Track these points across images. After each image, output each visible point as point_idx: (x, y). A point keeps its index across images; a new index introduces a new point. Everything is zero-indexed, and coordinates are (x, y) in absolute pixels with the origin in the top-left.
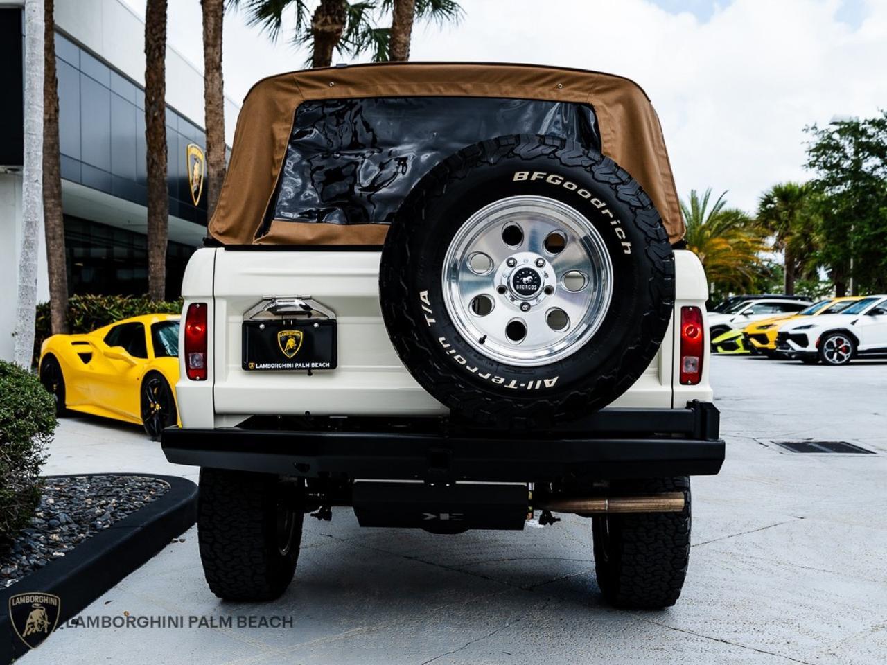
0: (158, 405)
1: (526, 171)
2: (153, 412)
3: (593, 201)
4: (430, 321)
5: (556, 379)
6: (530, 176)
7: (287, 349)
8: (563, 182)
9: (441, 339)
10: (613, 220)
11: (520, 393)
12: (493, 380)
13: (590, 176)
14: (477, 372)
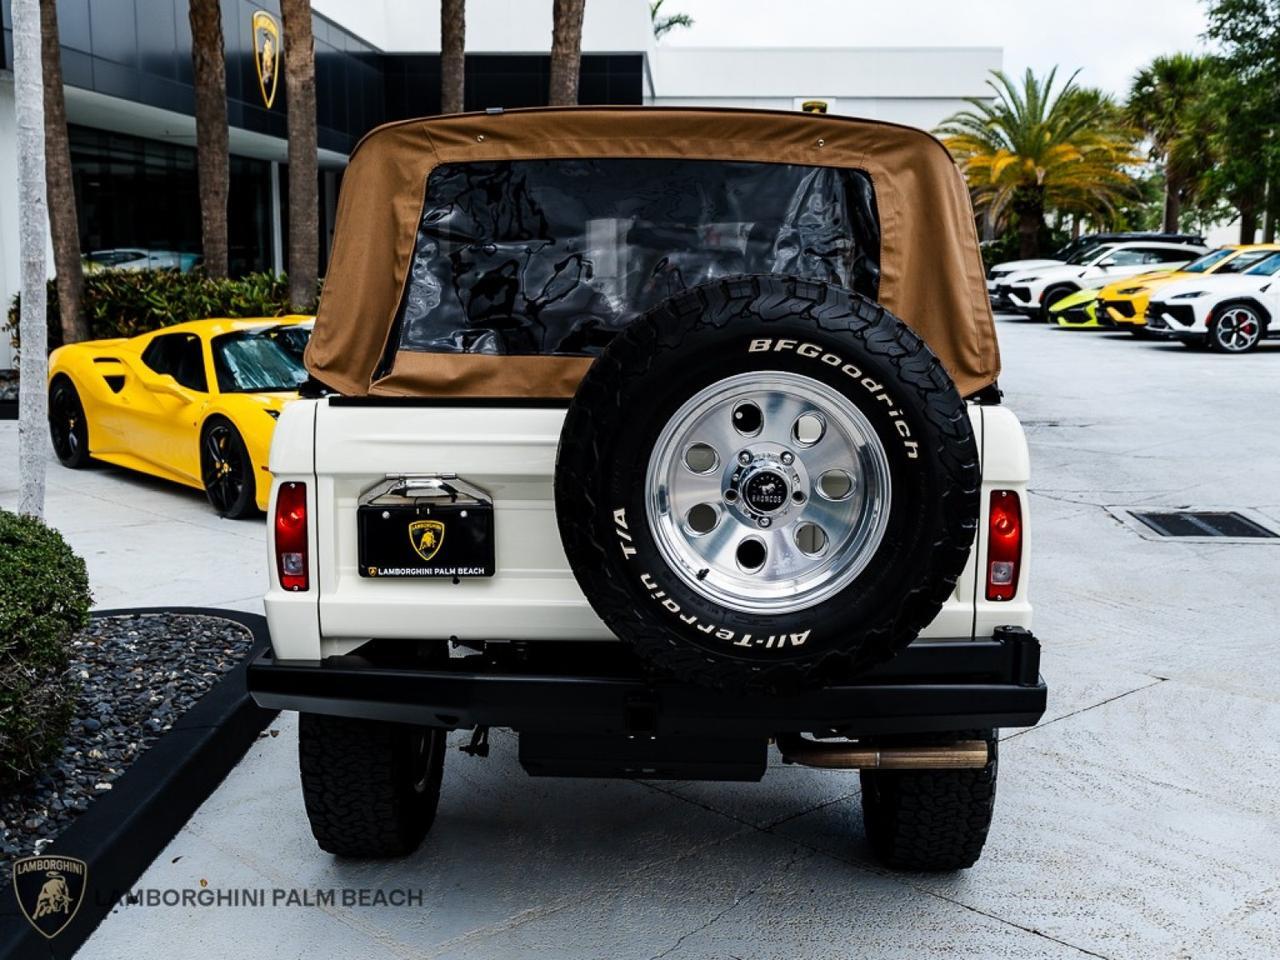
0: (226, 465)
1: (767, 337)
2: (219, 475)
3: (864, 382)
4: (629, 551)
5: (807, 633)
6: (773, 345)
7: (422, 547)
8: (822, 354)
9: (645, 577)
10: (892, 409)
11: (757, 650)
12: (718, 635)
13: (861, 344)
14: (695, 623)
